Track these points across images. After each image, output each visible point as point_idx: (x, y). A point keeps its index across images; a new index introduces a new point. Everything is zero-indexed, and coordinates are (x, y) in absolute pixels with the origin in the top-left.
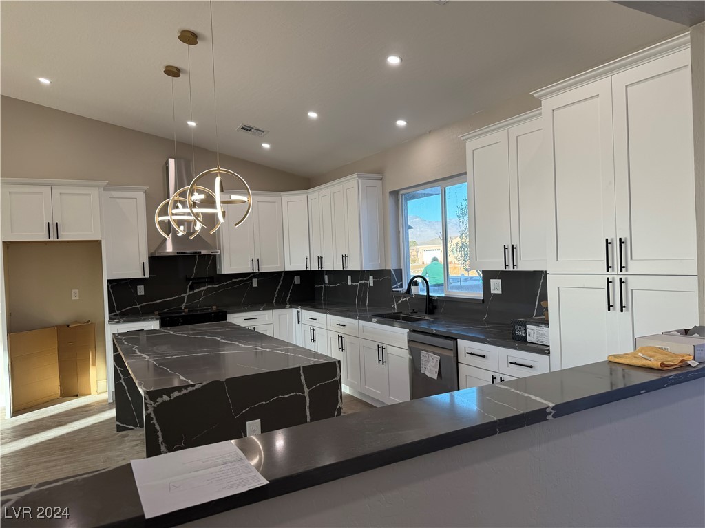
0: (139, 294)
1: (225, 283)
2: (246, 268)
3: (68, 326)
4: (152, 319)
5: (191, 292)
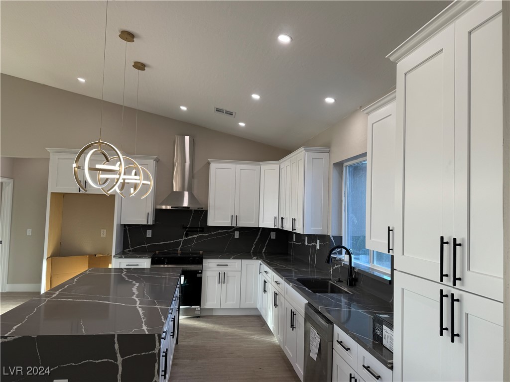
0: (147, 236)
1: (212, 233)
2: (227, 223)
3: (95, 255)
4: (145, 257)
5: (186, 238)
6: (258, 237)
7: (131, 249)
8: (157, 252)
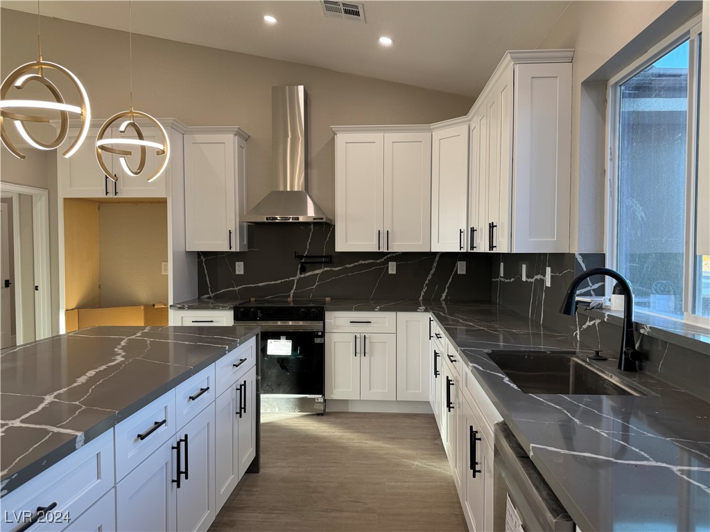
0: (237, 273)
1: (348, 266)
3: (154, 305)
4: (224, 308)
5: (303, 276)
6: (432, 272)
7: (212, 295)
8: (253, 299)
